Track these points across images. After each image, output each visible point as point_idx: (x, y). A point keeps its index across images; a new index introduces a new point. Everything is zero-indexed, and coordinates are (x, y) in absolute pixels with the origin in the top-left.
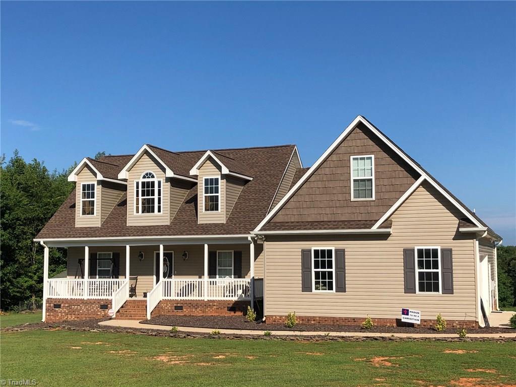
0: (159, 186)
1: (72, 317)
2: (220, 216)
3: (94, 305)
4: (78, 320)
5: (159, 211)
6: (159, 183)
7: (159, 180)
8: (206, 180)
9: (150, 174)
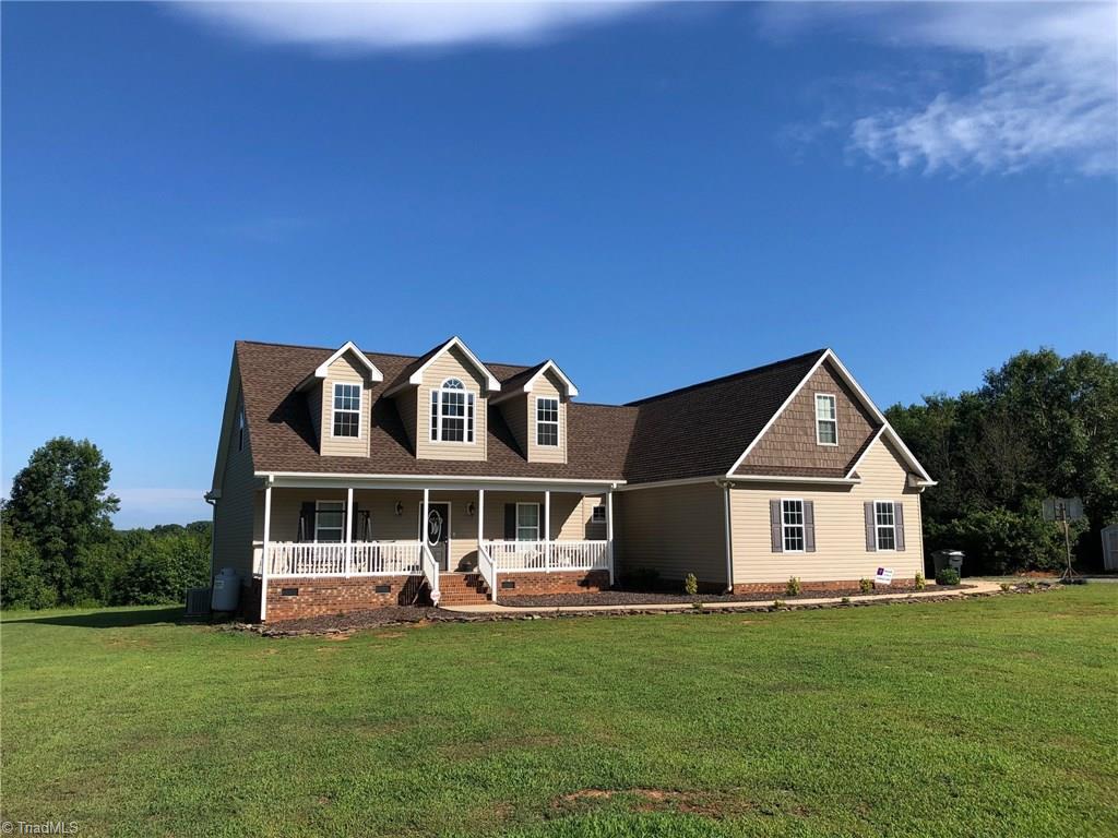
0: (471, 403)
1: (320, 610)
2: (557, 454)
3: (364, 587)
4: (333, 613)
5: (470, 439)
6: (471, 397)
7: (471, 392)
8: (540, 401)
9: (456, 382)
